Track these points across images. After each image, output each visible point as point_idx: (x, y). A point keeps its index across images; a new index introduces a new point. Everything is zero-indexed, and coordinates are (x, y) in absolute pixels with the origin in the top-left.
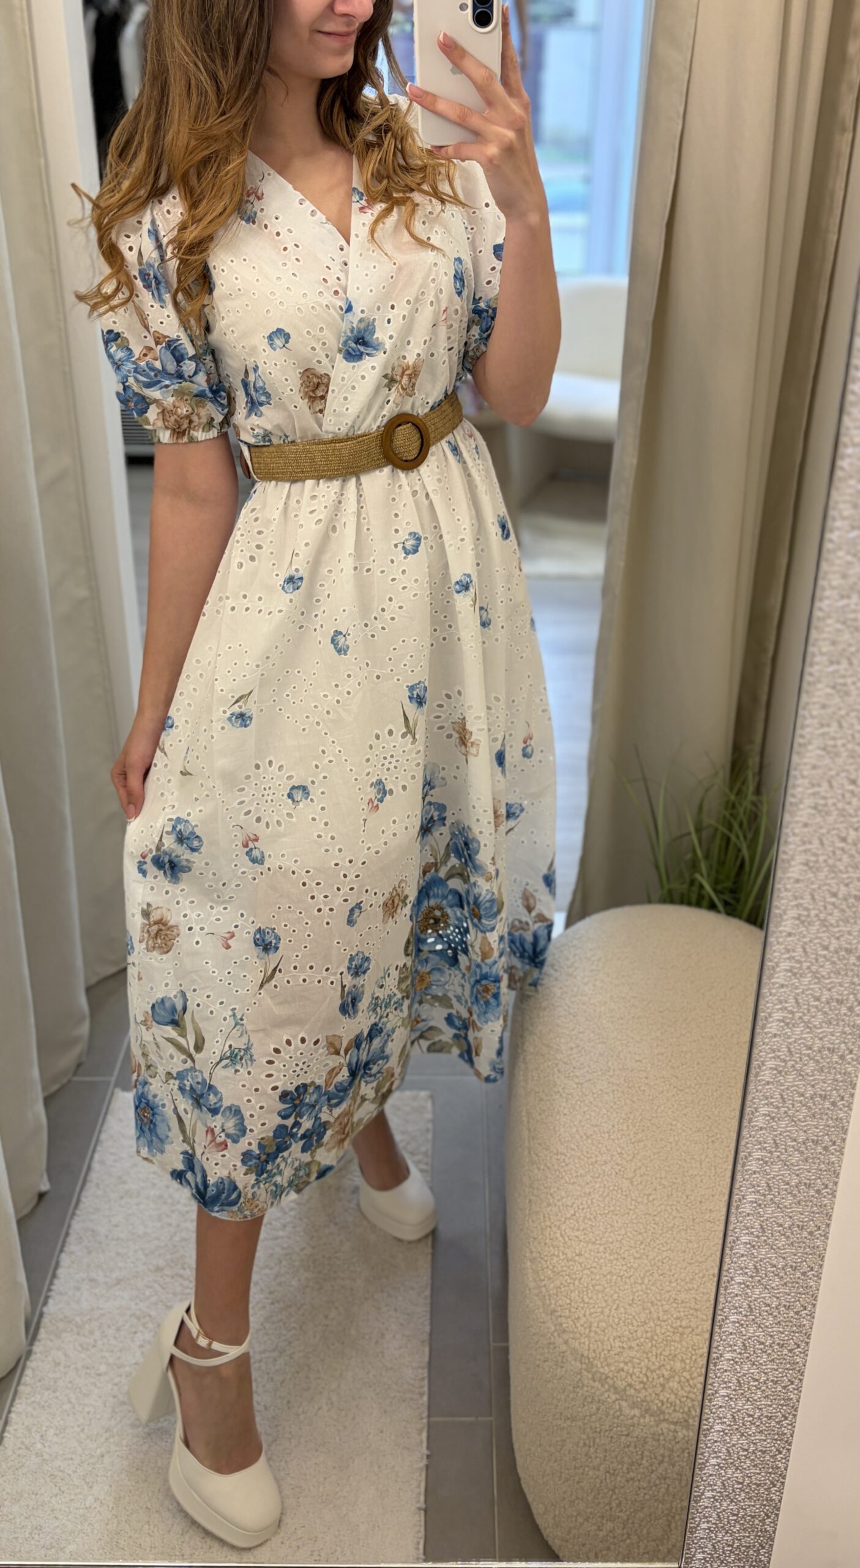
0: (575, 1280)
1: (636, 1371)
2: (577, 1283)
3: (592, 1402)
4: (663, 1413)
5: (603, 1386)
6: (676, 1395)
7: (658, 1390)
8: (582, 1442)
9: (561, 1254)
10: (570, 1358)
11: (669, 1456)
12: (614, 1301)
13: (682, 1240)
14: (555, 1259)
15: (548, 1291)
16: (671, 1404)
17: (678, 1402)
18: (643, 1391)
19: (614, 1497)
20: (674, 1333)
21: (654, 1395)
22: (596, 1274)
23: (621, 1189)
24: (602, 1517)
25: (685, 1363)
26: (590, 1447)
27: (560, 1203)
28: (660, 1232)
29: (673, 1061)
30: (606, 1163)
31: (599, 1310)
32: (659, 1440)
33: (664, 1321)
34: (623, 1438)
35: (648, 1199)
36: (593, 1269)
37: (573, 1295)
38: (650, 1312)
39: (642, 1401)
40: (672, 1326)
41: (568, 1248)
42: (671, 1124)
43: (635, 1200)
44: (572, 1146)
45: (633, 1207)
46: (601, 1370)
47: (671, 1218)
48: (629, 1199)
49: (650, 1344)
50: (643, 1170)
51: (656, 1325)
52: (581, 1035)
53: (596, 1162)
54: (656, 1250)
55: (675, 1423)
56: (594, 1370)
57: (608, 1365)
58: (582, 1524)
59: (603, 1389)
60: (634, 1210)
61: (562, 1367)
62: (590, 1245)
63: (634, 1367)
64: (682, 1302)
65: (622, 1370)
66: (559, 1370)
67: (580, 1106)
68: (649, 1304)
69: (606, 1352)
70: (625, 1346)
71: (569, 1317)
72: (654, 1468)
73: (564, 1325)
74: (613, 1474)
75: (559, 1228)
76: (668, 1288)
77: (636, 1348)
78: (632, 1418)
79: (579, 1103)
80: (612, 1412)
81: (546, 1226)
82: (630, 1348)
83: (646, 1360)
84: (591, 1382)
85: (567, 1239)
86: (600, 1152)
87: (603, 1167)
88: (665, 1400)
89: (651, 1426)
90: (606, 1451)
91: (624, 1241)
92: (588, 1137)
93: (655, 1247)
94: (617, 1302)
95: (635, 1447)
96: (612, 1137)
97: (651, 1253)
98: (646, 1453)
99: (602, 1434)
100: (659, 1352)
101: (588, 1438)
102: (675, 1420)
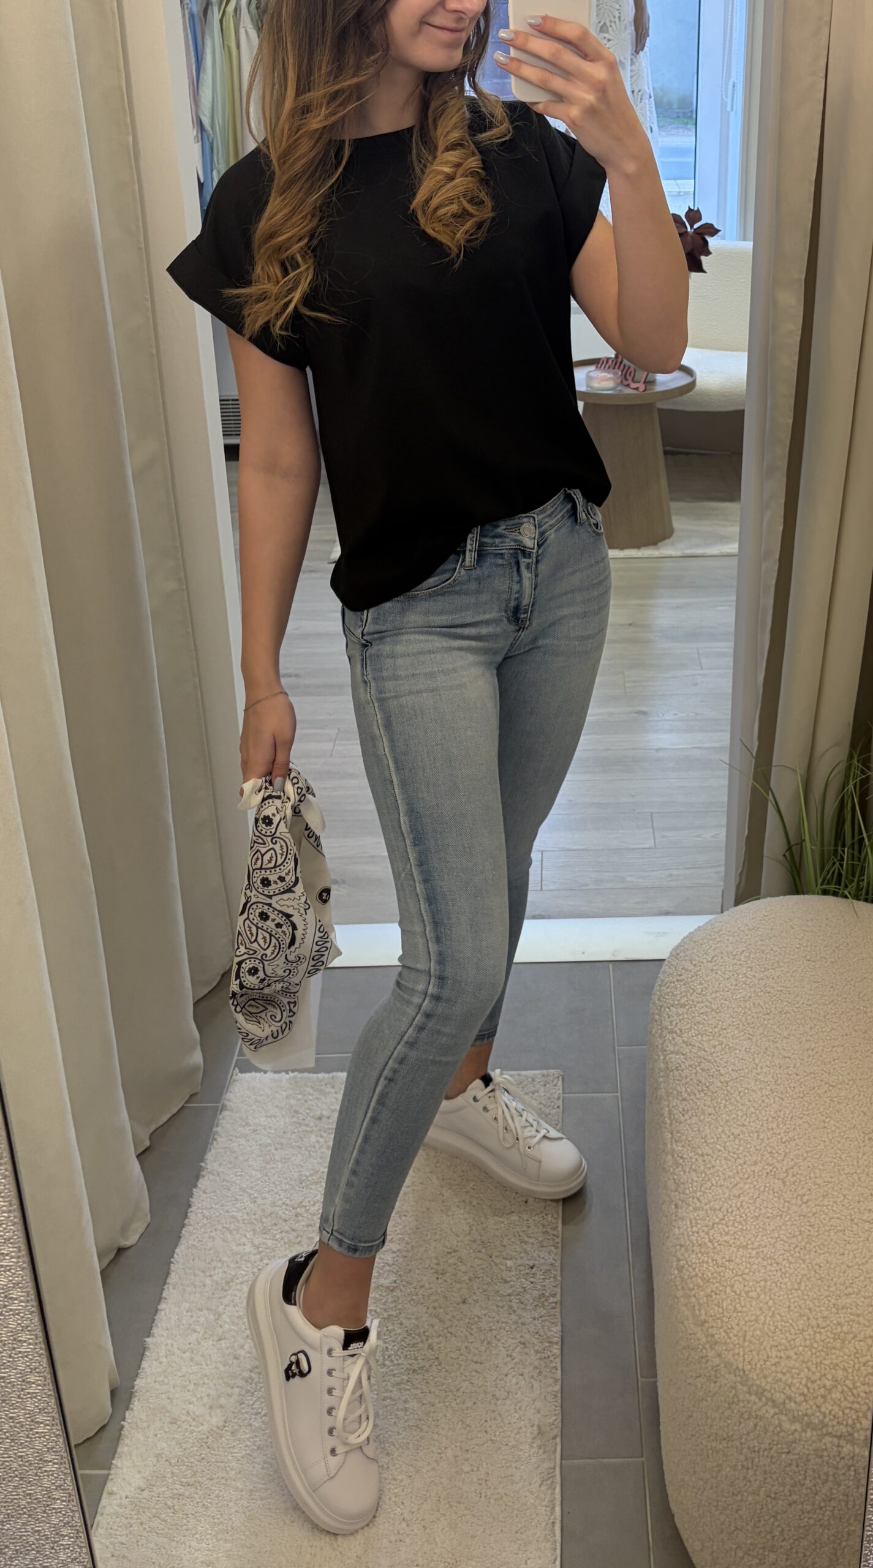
0: (725, 1287)
1: (795, 1381)
2: (728, 1290)
3: (748, 1418)
4: (827, 1425)
5: (760, 1399)
7: (820, 1400)
8: (740, 1464)
9: (710, 1261)
10: (724, 1371)
11: (834, 1475)
13: (839, 1242)
15: (697, 1300)
16: (834, 1416)
17: (841, 1413)
18: (804, 1404)
20: (835, 1339)
21: (814, 1407)
25: (846, 1372)
27: (708, 1206)
28: (816, 1234)
29: (824, 1056)
30: (756, 1163)
31: (753, 1318)
32: (822, 1456)
33: (824, 1328)
34: (784, 1456)
35: (801, 1200)
36: (744, 1276)
37: (725, 1304)
38: (809, 1319)
39: (803, 1414)
40: (831, 1332)
41: (718, 1254)
42: (824, 1122)
43: (789, 1202)
44: (719, 1147)
45: (785, 1209)
46: (758, 1382)
48: (782, 1201)
49: (809, 1353)
50: (795, 1169)
51: (815, 1333)
52: (725, 1032)
53: (745, 1163)
54: (813, 1253)
57: (765, 1377)
58: (742, 1558)
59: (760, 1403)
61: (715, 1382)
62: (741, 1250)
63: (793, 1378)
64: (843, 1308)
65: (780, 1380)
67: (726, 1105)
68: (806, 1311)
69: (762, 1362)
70: (782, 1354)
71: (722, 1327)
72: (818, 1489)
73: (717, 1337)
74: (774, 1499)
75: (707, 1233)
76: (827, 1293)
77: (795, 1357)
78: (793, 1434)
80: (771, 1428)
81: (693, 1232)
83: (806, 1370)
84: (747, 1396)
85: (715, 1244)
86: (748, 1152)
88: (827, 1412)
89: (814, 1442)
90: (765, 1473)
91: (777, 1245)
92: (735, 1138)
94: (773, 1309)
95: (797, 1466)
96: (761, 1137)
98: (810, 1472)
99: (761, 1454)
100: (819, 1361)
101: (746, 1459)
102: (839, 1434)
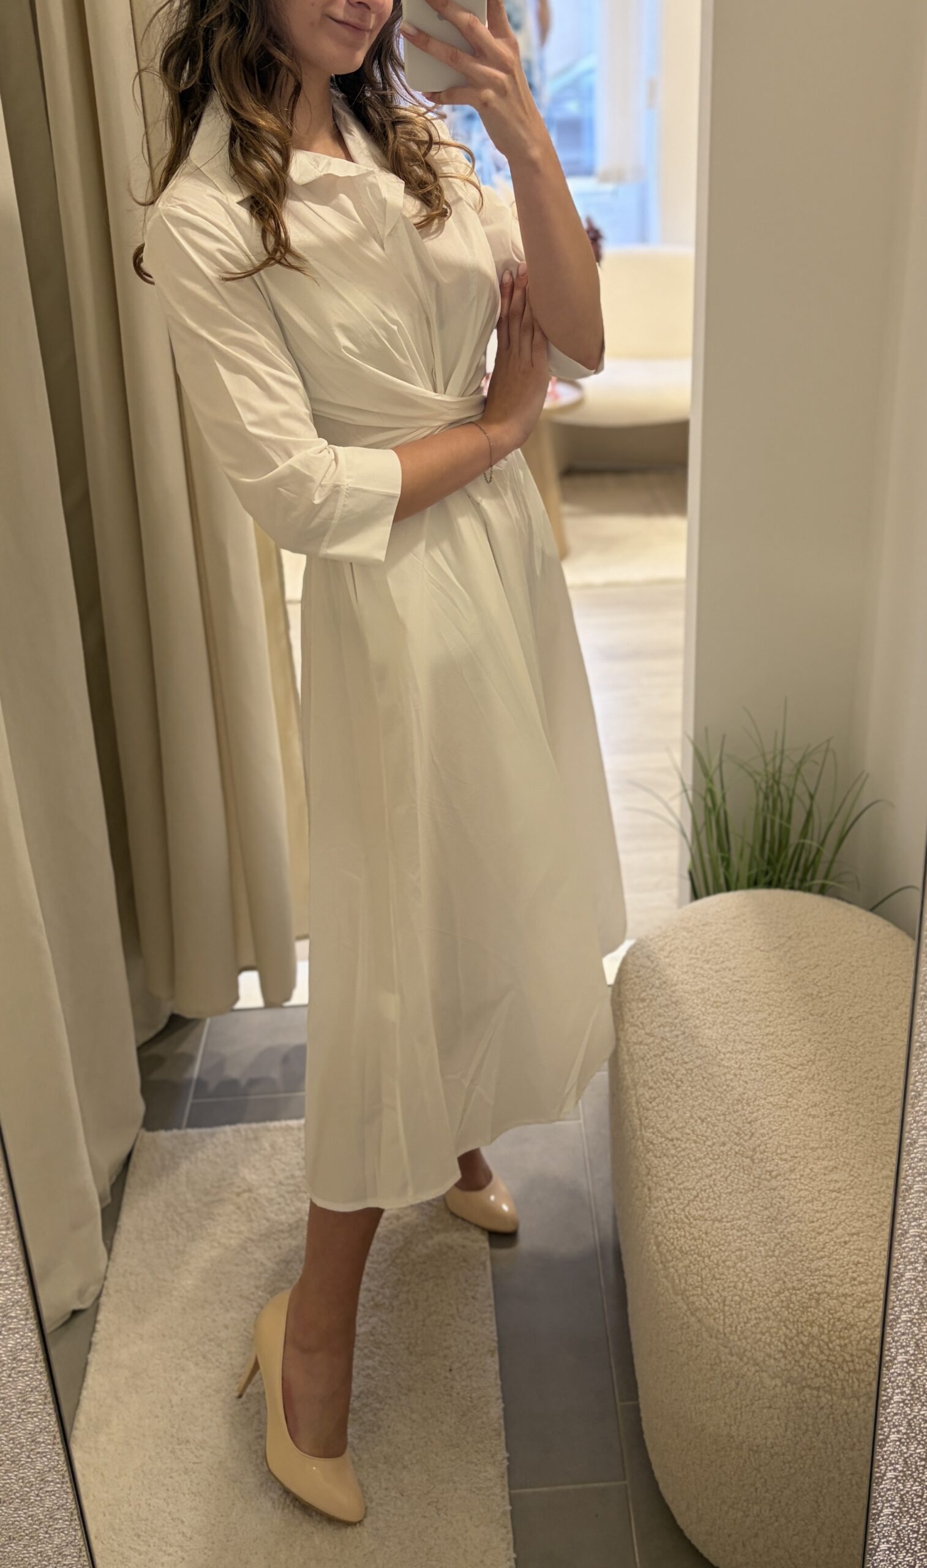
0: (704, 1258)
1: (773, 1340)
2: (706, 1260)
3: (731, 1377)
4: (805, 1379)
5: (741, 1359)
6: (817, 1359)
7: (799, 1355)
8: (723, 1421)
9: (687, 1234)
10: (705, 1335)
11: (813, 1424)
12: (746, 1276)
13: (809, 1211)
14: (683, 1240)
15: (677, 1271)
16: (813, 1370)
17: (817, 1366)
18: (783, 1360)
19: (759, 1476)
20: (810, 1299)
21: (793, 1362)
22: (724, 1252)
23: (743, 1168)
24: (747, 1500)
25: (823, 1327)
26: (731, 1425)
27: (681, 1186)
28: (786, 1205)
29: (784, 1040)
30: (724, 1144)
31: (732, 1284)
32: (802, 1408)
33: (799, 1290)
34: (765, 1411)
35: (770, 1175)
36: (720, 1247)
37: (704, 1273)
38: (784, 1282)
39: (783, 1370)
40: (806, 1294)
41: (695, 1228)
42: (787, 1102)
43: (759, 1178)
44: (688, 1131)
45: (756, 1184)
46: (739, 1343)
47: (796, 1191)
48: (752, 1177)
49: (786, 1312)
50: (762, 1147)
51: (791, 1294)
52: (686, 1022)
53: (714, 1144)
54: (784, 1222)
55: (818, 1389)
56: (731, 1345)
57: (746, 1338)
58: (727, 1513)
59: (741, 1364)
60: (758, 1187)
61: (697, 1346)
62: (717, 1222)
63: (772, 1337)
64: (816, 1270)
65: (760, 1340)
66: (694, 1349)
67: (692, 1093)
68: (782, 1275)
69: (742, 1325)
70: (761, 1317)
71: (702, 1294)
72: (798, 1439)
73: (697, 1303)
74: (757, 1452)
75: (683, 1210)
76: (800, 1258)
77: (773, 1317)
78: (774, 1389)
79: (690, 1088)
80: (752, 1385)
81: (670, 1211)
82: (767, 1318)
83: (784, 1328)
85: (692, 1219)
86: (716, 1134)
87: (722, 1148)
88: (806, 1366)
89: (794, 1394)
90: (748, 1427)
91: (751, 1217)
92: (703, 1121)
93: (782, 1221)
94: (750, 1275)
95: (779, 1418)
96: (728, 1119)
97: (779, 1226)
98: (791, 1424)
99: (743, 1410)
100: (796, 1320)
101: (729, 1416)
102: (817, 1385)
